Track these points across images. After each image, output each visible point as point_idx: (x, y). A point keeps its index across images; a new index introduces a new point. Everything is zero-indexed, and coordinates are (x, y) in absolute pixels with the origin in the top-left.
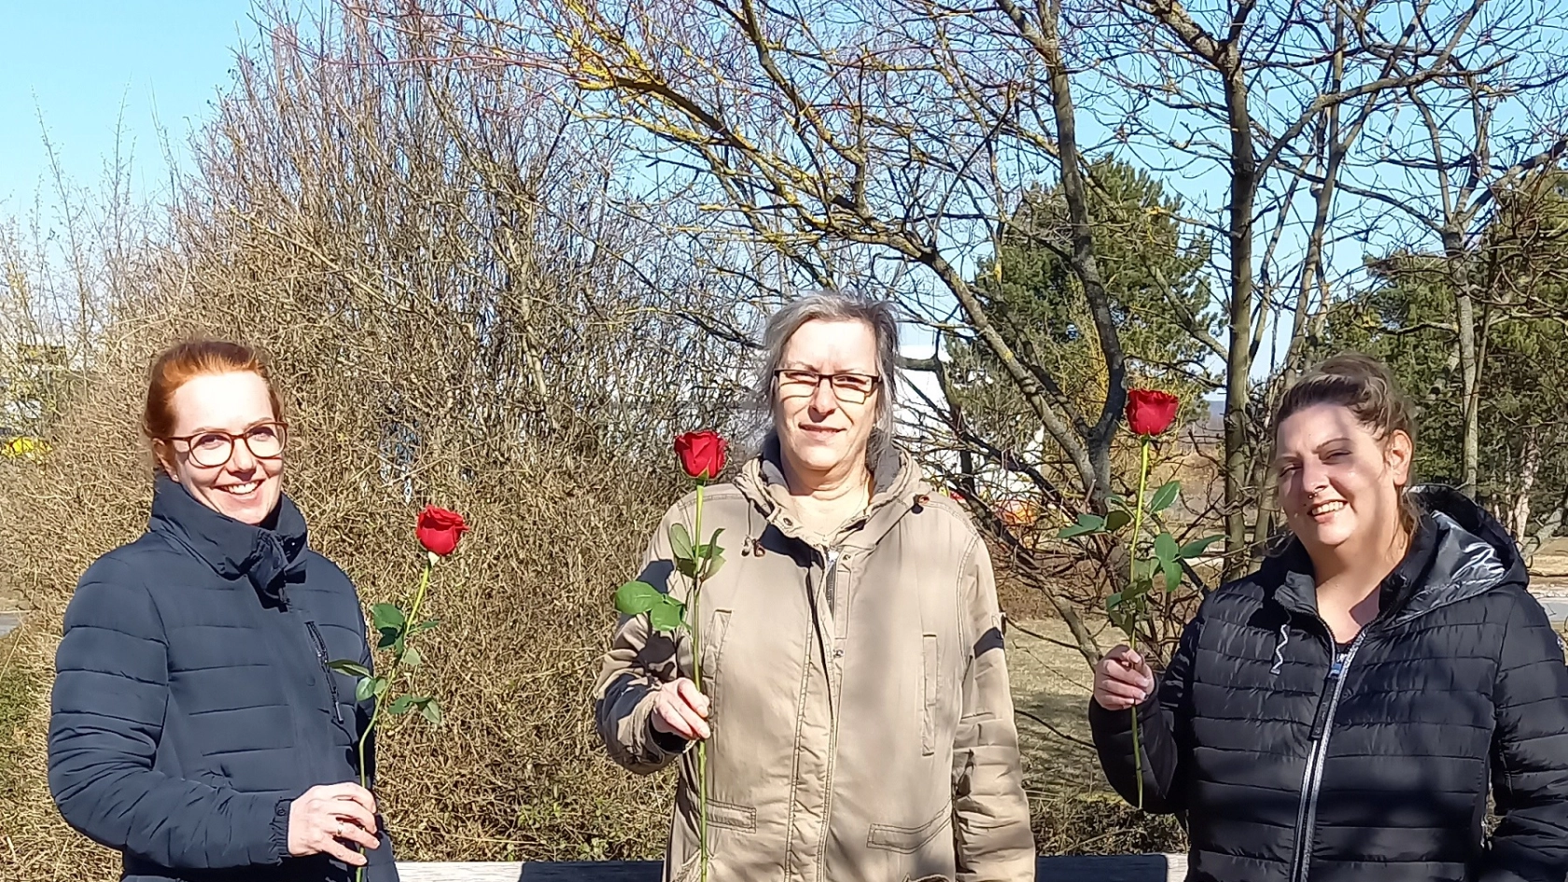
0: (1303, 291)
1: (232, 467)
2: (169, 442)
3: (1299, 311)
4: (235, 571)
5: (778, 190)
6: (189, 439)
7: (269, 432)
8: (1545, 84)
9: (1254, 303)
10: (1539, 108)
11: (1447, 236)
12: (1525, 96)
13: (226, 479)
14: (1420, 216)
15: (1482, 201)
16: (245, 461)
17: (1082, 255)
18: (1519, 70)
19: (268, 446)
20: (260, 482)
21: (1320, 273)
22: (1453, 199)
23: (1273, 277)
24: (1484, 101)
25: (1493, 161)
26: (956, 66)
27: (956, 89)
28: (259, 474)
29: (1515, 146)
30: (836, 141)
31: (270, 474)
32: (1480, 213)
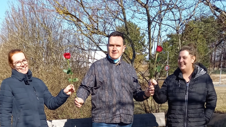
0: (158, 39)
1: (21, 66)
2: (12, 64)
3: (158, 42)
4: (22, 80)
5: (87, 28)
6: (15, 63)
7: (25, 60)
8: (189, 8)
9: (152, 41)
10: (188, 11)
11: (177, 30)
12: (186, 10)
13: (21, 68)
14: (173, 28)
15: (181, 25)
16: (23, 65)
17: (128, 35)
18: (185, 6)
19: (26, 62)
20: (25, 67)
21: (160, 36)
22: (177, 25)
23: (154, 37)
24: (181, 11)
25: (182, 19)
26: (109, 9)
27: (109, 12)
28: (25, 66)
29: (185, 17)
30: (94, 20)
31: (27, 66)
32: (181, 27)
